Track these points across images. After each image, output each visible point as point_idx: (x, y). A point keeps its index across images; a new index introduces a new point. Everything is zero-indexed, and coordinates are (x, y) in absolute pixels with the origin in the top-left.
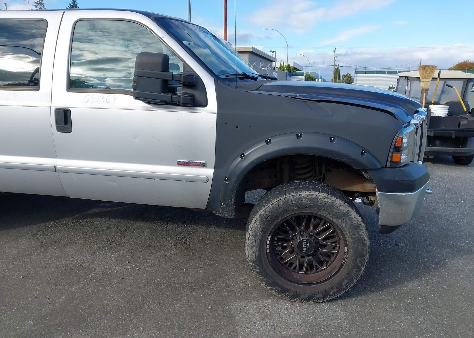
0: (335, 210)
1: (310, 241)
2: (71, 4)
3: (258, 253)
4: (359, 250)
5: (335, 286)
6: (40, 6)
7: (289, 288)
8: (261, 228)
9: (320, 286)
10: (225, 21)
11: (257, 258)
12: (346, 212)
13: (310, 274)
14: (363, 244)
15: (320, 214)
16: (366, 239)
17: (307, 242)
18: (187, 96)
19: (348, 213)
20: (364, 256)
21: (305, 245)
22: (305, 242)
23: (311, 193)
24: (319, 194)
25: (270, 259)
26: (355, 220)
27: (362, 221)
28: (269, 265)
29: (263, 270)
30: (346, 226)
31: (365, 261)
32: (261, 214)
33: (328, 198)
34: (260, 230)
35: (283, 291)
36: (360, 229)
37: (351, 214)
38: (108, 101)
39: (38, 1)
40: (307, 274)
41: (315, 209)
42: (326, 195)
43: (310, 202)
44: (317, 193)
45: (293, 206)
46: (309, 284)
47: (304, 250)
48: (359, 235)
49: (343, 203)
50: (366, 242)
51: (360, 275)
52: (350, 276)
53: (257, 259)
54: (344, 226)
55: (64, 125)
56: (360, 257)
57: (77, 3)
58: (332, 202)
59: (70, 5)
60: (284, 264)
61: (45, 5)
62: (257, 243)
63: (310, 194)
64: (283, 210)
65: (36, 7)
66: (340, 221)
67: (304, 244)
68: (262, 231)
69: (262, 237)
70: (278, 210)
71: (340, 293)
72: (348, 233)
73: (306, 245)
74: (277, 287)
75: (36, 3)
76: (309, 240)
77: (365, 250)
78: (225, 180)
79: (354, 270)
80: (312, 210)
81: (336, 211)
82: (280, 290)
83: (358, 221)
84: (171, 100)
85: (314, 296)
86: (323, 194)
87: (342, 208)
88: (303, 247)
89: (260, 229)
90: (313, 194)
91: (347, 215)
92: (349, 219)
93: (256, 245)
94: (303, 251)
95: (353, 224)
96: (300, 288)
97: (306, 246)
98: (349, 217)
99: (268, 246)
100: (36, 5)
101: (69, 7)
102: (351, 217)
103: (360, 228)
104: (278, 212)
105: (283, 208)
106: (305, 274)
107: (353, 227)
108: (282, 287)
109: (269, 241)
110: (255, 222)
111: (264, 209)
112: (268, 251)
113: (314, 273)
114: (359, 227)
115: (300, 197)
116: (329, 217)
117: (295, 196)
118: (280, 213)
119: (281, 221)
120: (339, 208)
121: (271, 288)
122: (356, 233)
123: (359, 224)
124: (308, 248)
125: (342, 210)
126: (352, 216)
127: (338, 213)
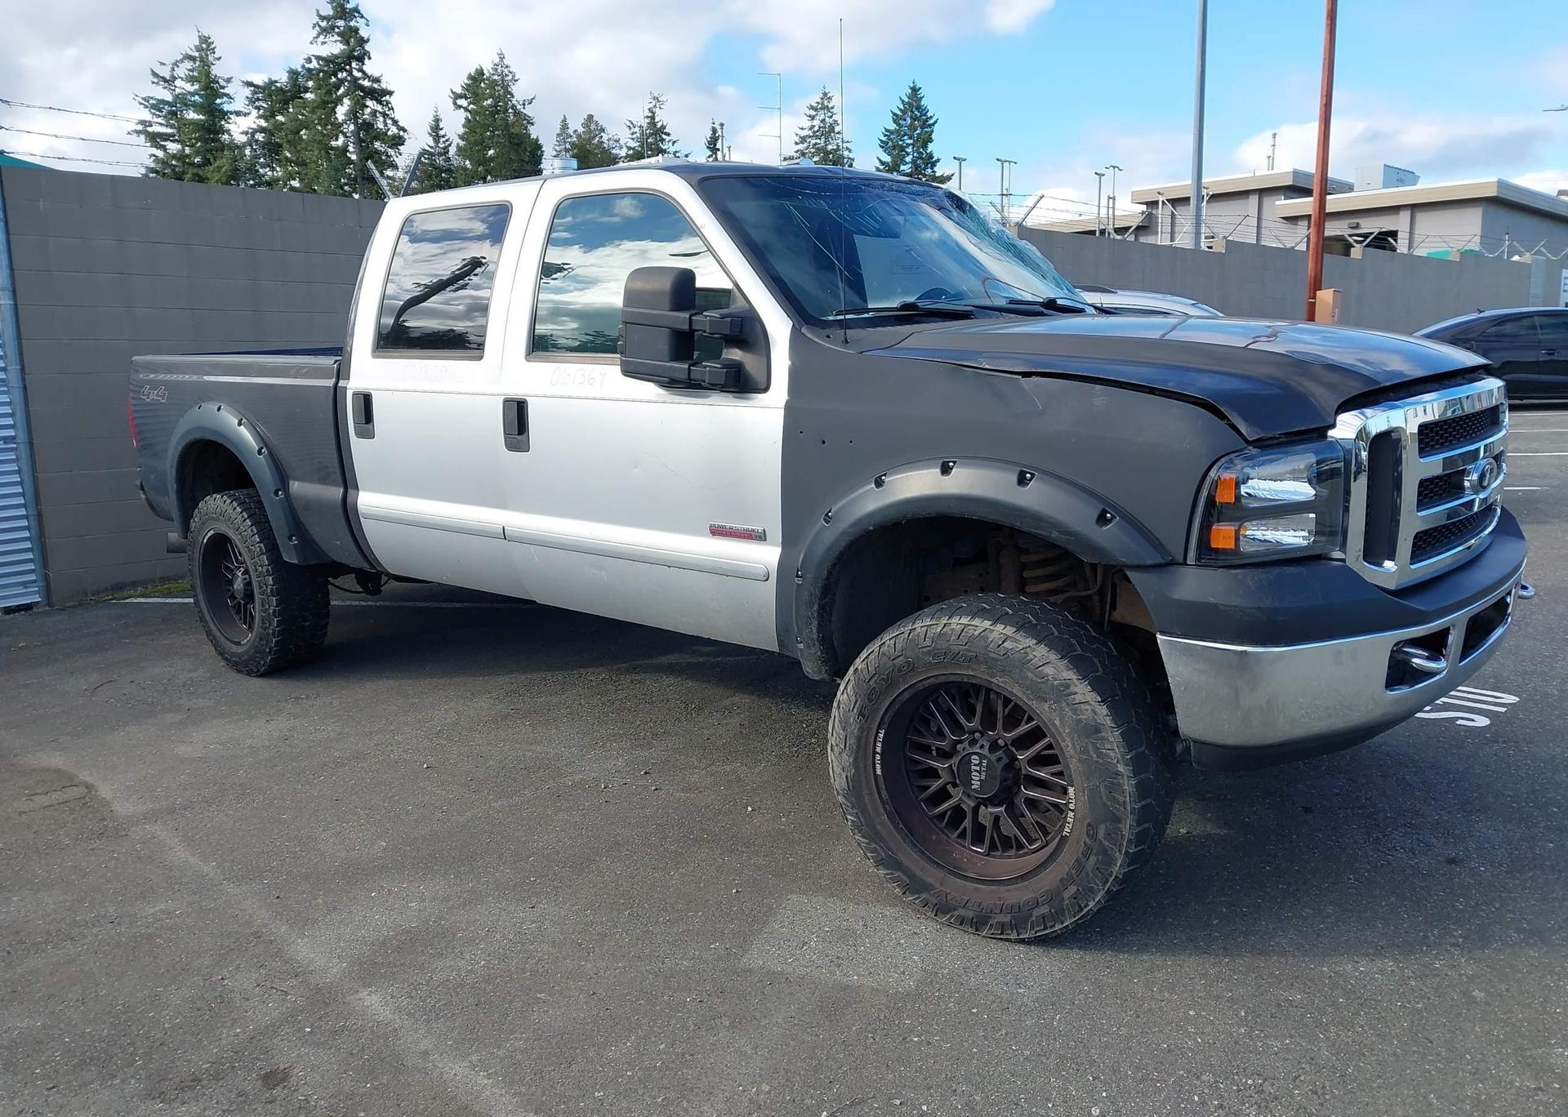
0: (1030, 675)
1: (989, 761)
2: (906, 100)
3: (853, 771)
4: (1102, 800)
5: (1044, 897)
6: (822, 117)
7: (930, 880)
8: (858, 704)
9: (1008, 891)
10: (1326, 105)
11: (850, 784)
12: (1062, 685)
13: (1001, 857)
14: (1113, 783)
15: (996, 682)
16: (1121, 768)
17: (981, 763)
18: (719, 366)
19: (1068, 687)
20: (1118, 820)
21: (976, 771)
22: (975, 759)
23: (973, 623)
24: (991, 627)
25: (884, 793)
26: (1087, 710)
27: (1107, 715)
28: (882, 810)
29: (865, 818)
30: (1063, 725)
31: (1122, 835)
32: (857, 668)
33: (1016, 641)
34: (855, 710)
35: (914, 886)
36: (1103, 739)
37: (1076, 690)
38: (591, 382)
39: (817, 103)
40: (994, 857)
41: (983, 668)
42: (1010, 631)
43: (969, 646)
44: (987, 624)
45: (928, 653)
46: (983, 882)
47: (976, 785)
48: (1100, 755)
49: (1053, 656)
50: (1123, 778)
51: (1113, 877)
52: (1083, 874)
53: (851, 787)
54: (1057, 722)
55: (518, 434)
56: (1105, 821)
57: (922, 95)
58: (1025, 653)
59: (903, 101)
60: (935, 817)
61: (835, 112)
62: (850, 745)
63: (969, 625)
64: (905, 662)
65: (812, 118)
66: (1046, 706)
67: (973, 767)
68: (861, 714)
69: (861, 729)
70: (894, 662)
71: (1062, 924)
72: (1070, 744)
73: (978, 768)
74: (899, 873)
75: (812, 108)
76: (985, 757)
77: (1118, 803)
78: (797, 576)
79: (1093, 858)
80: (976, 670)
81: (1035, 678)
82: (908, 882)
83: (1094, 712)
84: (687, 377)
85: (991, 917)
86: (1004, 626)
87: (1049, 670)
88: (973, 774)
89: (854, 708)
90: (977, 626)
91: (1063, 691)
92: (1068, 705)
93: (847, 749)
94: (973, 787)
95: (1080, 721)
96: (954, 887)
97: (979, 772)
98: (1069, 698)
99: (878, 757)
100: (813, 113)
101: (900, 109)
102: (1074, 699)
103: (1103, 734)
104: (894, 665)
105: (906, 657)
106: (987, 856)
107: (1080, 728)
108: (911, 875)
109: (879, 744)
110: (846, 688)
111: (865, 656)
112: (879, 772)
113: (1009, 857)
114: (1098, 731)
115: (945, 630)
116: (1020, 694)
117: (935, 626)
118: (900, 670)
119: (906, 693)
120: (1041, 668)
121: (887, 874)
122: (1091, 748)
123: (1098, 721)
124: (983, 777)
125: (1050, 677)
126: (1078, 698)
127: (1038, 683)
